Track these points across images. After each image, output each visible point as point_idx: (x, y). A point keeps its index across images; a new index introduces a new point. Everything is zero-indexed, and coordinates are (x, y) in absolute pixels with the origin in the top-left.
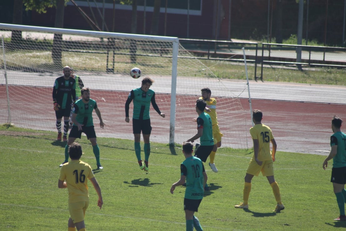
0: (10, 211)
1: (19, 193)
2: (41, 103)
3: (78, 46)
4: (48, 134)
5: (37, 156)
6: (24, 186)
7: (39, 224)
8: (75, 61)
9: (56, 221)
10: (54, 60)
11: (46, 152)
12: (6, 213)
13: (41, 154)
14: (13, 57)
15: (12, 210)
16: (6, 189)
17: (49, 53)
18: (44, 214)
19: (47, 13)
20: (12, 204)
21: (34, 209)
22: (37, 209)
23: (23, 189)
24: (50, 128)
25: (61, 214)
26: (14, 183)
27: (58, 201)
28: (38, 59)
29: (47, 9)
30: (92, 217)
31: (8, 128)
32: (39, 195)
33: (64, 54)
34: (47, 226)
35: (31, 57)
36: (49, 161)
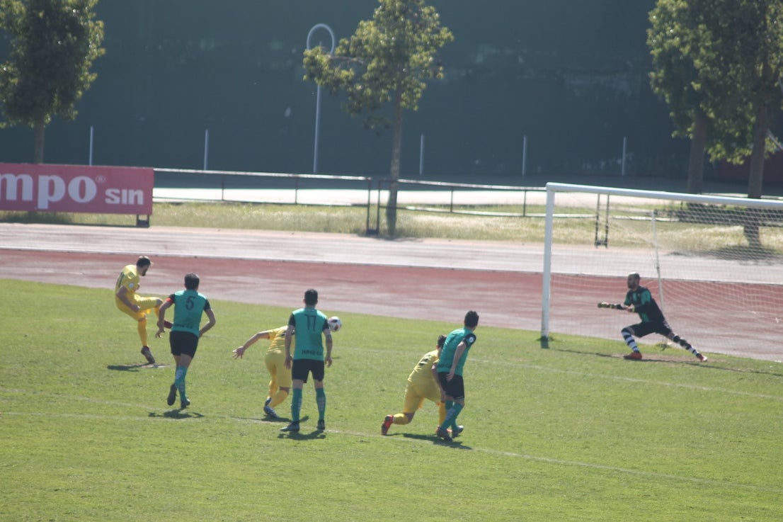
0: (650, 485)
1: (667, 456)
2: (719, 308)
3: (773, 216)
4: (722, 361)
5: (701, 395)
6: (675, 445)
7: (692, 505)
8: (779, 240)
9: (718, 501)
10: (748, 240)
11: (716, 389)
12: (644, 486)
13: (708, 392)
14: (683, 234)
15: (653, 482)
16: (648, 448)
17: (739, 229)
18: (701, 491)
19: (744, 163)
20: (654, 473)
21: (688, 481)
22: (692, 482)
23: (673, 449)
24: (728, 349)
25: (729, 491)
26: (660, 440)
27: (725, 469)
28: (721, 238)
29: (744, 157)
30: (775, 496)
31: (664, 350)
32: (697, 459)
33: (762, 230)
34: (703, 510)
35: (711, 235)
36: (720, 404)
